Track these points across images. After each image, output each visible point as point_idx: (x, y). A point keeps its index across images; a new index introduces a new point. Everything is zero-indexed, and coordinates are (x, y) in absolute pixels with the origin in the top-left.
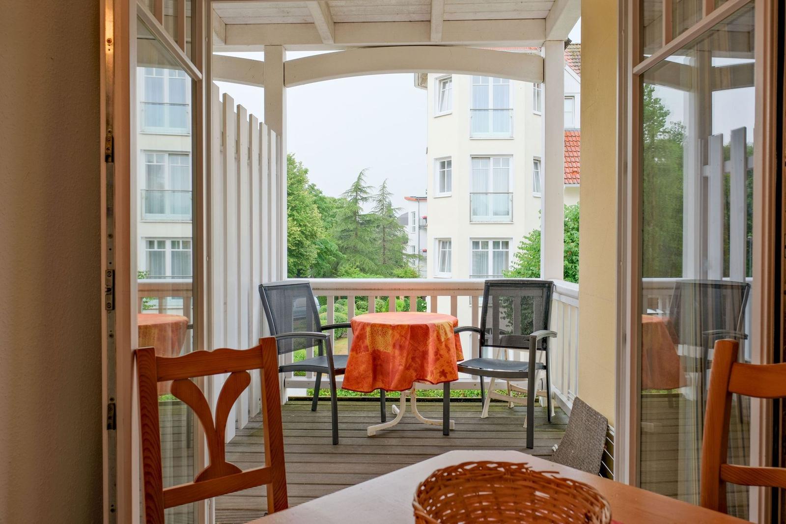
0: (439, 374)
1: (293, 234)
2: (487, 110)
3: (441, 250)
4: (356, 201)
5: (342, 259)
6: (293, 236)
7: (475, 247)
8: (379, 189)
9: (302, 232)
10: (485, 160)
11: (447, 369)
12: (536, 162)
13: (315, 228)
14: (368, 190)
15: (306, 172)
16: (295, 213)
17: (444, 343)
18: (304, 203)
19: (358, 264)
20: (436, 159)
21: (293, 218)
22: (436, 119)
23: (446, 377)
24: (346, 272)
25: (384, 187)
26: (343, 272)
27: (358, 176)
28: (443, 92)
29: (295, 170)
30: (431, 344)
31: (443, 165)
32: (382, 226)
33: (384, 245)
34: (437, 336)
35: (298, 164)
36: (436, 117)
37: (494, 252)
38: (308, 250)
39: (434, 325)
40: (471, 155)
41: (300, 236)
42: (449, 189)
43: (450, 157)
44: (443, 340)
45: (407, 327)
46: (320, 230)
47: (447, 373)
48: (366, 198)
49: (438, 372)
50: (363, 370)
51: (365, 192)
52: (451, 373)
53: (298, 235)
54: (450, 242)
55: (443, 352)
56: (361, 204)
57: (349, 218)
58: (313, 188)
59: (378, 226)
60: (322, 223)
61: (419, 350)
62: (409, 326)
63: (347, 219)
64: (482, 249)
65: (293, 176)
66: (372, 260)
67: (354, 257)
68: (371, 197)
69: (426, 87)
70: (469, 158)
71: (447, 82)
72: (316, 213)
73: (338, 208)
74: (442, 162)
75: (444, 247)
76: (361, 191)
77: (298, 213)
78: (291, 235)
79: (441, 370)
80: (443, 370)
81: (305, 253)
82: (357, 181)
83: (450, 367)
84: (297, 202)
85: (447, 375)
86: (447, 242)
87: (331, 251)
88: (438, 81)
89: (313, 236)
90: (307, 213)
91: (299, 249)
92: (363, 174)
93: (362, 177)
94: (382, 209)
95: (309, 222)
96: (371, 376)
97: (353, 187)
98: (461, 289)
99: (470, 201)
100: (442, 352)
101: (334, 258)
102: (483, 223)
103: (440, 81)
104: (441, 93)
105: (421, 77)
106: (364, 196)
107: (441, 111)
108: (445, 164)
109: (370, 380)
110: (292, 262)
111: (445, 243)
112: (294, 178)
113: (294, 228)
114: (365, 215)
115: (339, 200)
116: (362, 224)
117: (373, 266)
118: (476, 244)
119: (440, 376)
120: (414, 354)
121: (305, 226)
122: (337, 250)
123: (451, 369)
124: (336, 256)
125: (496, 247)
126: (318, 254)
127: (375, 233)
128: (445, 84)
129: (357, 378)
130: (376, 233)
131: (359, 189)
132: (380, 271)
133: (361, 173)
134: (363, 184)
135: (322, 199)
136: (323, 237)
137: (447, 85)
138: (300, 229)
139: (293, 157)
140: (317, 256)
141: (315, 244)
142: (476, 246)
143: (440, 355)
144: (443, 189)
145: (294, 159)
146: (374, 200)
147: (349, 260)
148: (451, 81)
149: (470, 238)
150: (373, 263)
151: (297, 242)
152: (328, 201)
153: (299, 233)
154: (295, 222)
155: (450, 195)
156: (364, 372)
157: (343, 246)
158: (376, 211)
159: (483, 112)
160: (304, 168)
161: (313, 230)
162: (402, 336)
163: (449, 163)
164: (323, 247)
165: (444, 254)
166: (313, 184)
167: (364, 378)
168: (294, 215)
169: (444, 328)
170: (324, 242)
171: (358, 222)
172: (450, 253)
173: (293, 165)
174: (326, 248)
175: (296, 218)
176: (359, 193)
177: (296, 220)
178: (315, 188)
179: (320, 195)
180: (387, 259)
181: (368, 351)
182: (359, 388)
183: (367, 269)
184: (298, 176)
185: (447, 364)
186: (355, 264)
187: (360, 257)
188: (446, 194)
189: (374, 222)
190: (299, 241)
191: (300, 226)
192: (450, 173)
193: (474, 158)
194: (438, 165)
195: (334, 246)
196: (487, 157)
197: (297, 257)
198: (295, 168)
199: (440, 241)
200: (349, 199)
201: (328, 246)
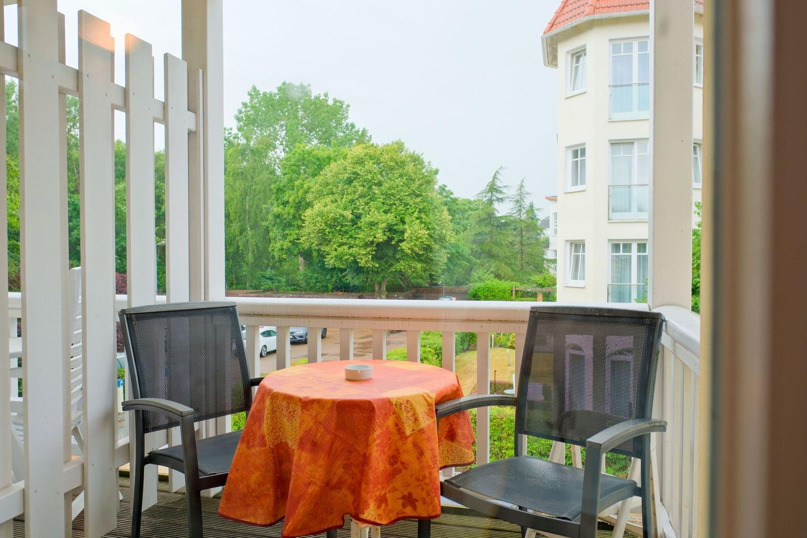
0: (401, 501)
1: (420, 238)
2: (631, 85)
3: (573, 254)
4: (491, 202)
5: (475, 264)
6: (420, 240)
7: (614, 250)
8: (517, 188)
9: (431, 236)
10: (628, 146)
11: (417, 494)
12: (695, 145)
13: (444, 231)
14: (504, 190)
15: (436, 172)
16: (423, 215)
17: (410, 440)
18: (432, 204)
19: (492, 269)
20: (568, 148)
21: (421, 221)
22: (568, 100)
23: (415, 508)
24: (479, 278)
25: (522, 186)
26: (476, 278)
27: (493, 175)
28: (577, 68)
29: (424, 171)
30: (377, 442)
31: (575, 154)
32: (519, 229)
33: (521, 249)
34: (397, 425)
35: (426, 164)
36: (567, 98)
37: (639, 257)
38: (437, 254)
39: (388, 402)
40: (609, 140)
41: (429, 240)
42: (583, 182)
43: (584, 144)
44: (408, 432)
45: (329, 405)
46: (449, 233)
47: (417, 501)
48: (501, 199)
49: (400, 495)
50: (255, 483)
51: (501, 192)
52: (424, 502)
53: (426, 238)
54: (584, 245)
55: (409, 456)
56: (496, 205)
57: (484, 220)
58: (444, 189)
59: (515, 229)
60: (451, 225)
61: (356, 450)
62: (333, 402)
63: (481, 221)
64: (623, 252)
65: (421, 176)
66: (509, 265)
67: (488, 262)
68: (508, 198)
69: (556, 65)
70: (608, 145)
71: (580, 56)
72: (446, 216)
73: (473, 210)
74: (574, 151)
75: (577, 250)
76: (497, 191)
77: (427, 216)
78: (418, 238)
79: (406, 493)
80: (410, 494)
81: (434, 258)
82: (492, 180)
83: (423, 489)
84: (426, 204)
85: (417, 504)
86: (580, 245)
87: (464, 255)
88: (569, 56)
89: (442, 239)
90: (436, 216)
91: (427, 254)
92: (498, 173)
93: (498, 176)
94: (520, 210)
95: (438, 225)
96: (272, 493)
97: (488, 187)
98: (494, 321)
99: (609, 196)
100: (405, 457)
101: (467, 263)
102: (624, 221)
103: (573, 55)
104: (574, 68)
105: (551, 54)
106: (500, 196)
107: (573, 90)
108: (579, 152)
109: (269, 502)
110: (420, 268)
111: (578, 245)
112: (422, 178)
113: (422, 232)
114: (501, 217)
115: (475, 201)
116: (498, 226)
117: (509, 272)
118: (616, 247)
119: (404, 506)
120: (348, 459)
121: (434, 229)
122: (469, 255)
123: (424, 494)
124: (469, 261)
125: (642, 251)
126: (449, 259)
127: (510, 236)
128: (578, 58)
129: (245, 495)
130: (513, 236)
131: (495, 189)
132: (517, 277)
133: (497, 172)
134: (498, 184)
135: (454, 201)
136: (453, 241)
137: (581, 59)
138: (428, 232)
139: (421, 157)
140: (446, 261)
141: (445, 248)
142: (616, 250)
143: (402, 463)
144: (575, 182)
145: (423, 158)
146: (511, 201)
147: (483, 265)
148: (585, 54)
149: (609, 240)
150: (509, 269)
151: (425, 246)
152: (459, 202)
153: (427, 236)
154: (423, 225)
155: (583, 189)
156: (257, 486)
157: (477, 251)
158: (513, 212)
159: (625, 88)
160: (434, 168)
161: (442, 233)
162: (320, 423)
163: (583, 152)
164: (454, 251)
165: (577, 258)
166: (444, 185)
167: (258, 497)
168: (422, 218)
169: (413, 408)
170: (455, 246)
171: (493, 225)
172: (584, 257)
173: (421, 165)
174: (458, 252)
175: (423, 220)
176: (495, 193)
177: (425, 223)
178: (446, 189)
179: (451, 196)
180: (525, 264)
181: (265, 445)
182: (247, 516)
183: (503, 275)
184: (427, 176)
185: (418, 483)
186: (489, 269)
187: (495, 262)
188: (579, 188)
189: (510, 224)
190: (427, 245)
191: (428, 229)
192: (583, 162)
193: (614, 143)
194: (570, 154)
195: (466, 251)
196: (630, 143)
197: (426, 262)
198: (423, 168)
199: (571, 244)
200: (484, 199)
201: (460, 251)
